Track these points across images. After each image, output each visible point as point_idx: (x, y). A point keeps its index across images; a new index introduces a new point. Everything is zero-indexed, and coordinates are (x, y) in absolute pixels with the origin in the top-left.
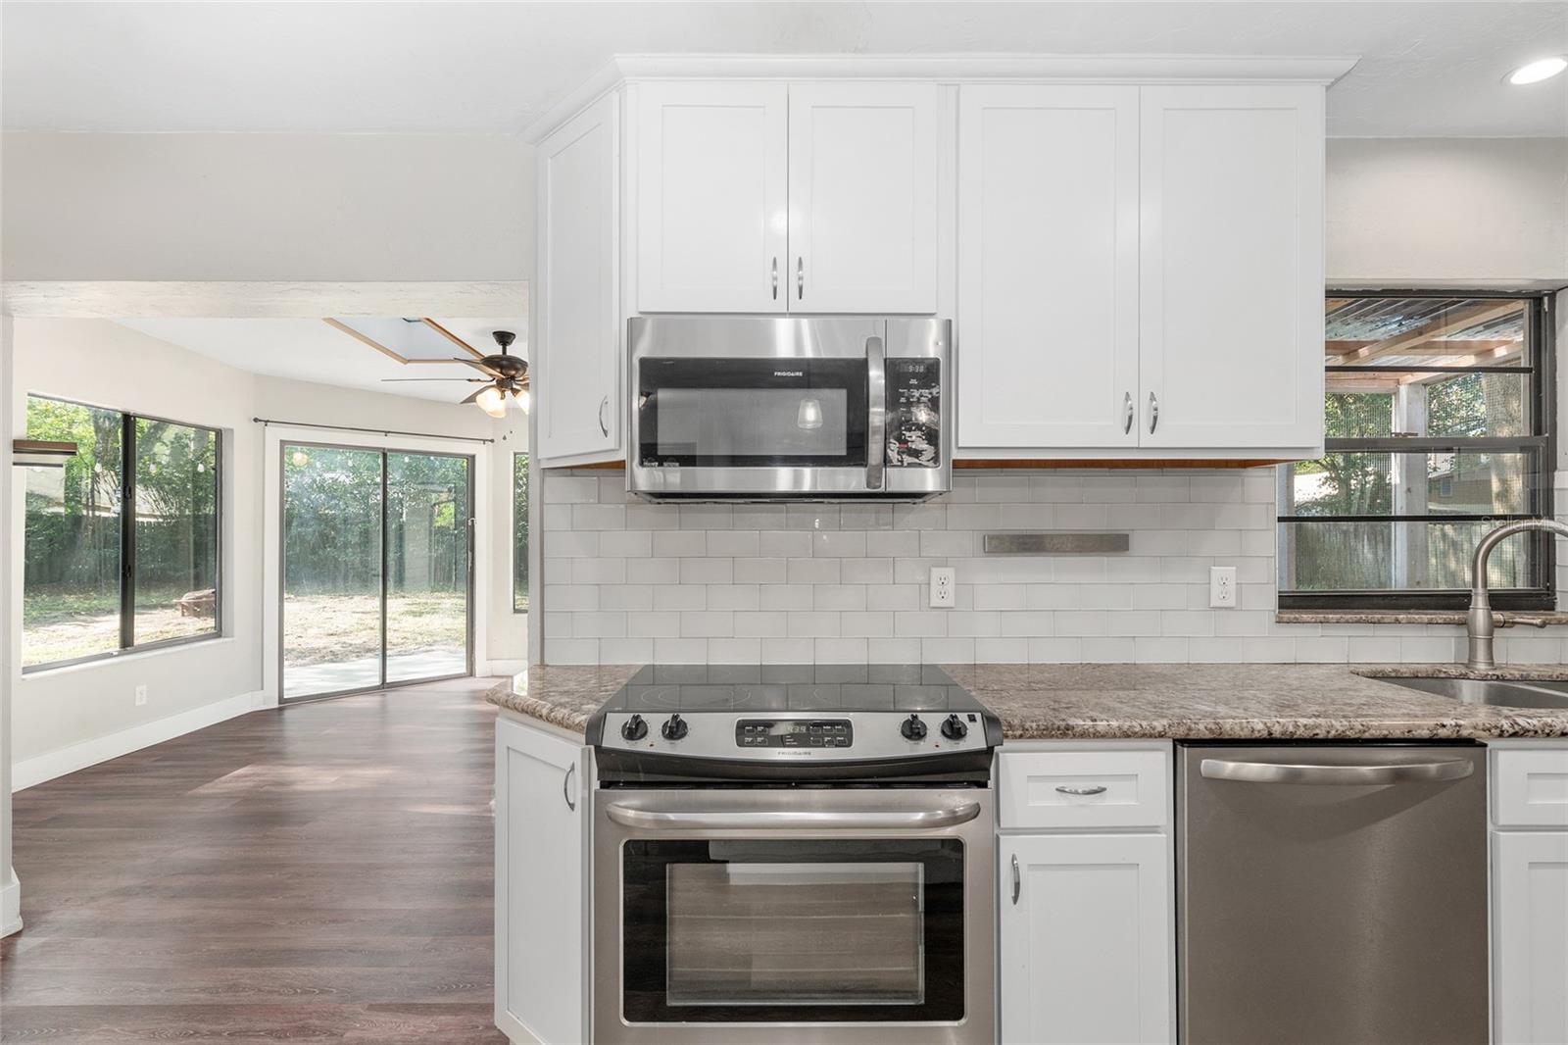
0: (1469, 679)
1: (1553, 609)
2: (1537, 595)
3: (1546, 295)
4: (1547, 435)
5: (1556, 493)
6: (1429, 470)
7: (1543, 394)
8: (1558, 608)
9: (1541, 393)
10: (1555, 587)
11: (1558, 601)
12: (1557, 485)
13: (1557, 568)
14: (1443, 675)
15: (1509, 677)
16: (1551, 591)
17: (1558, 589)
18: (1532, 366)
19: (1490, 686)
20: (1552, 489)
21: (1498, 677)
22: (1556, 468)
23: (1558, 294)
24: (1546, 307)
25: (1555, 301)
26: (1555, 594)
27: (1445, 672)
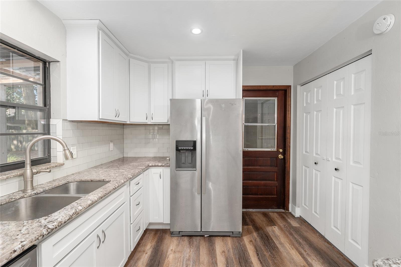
0: (24, 198)
1: (50, 162)
2: (46, 159)
3: (47, 62)
4: (48, 107)
5: (51, 126)
6: (7, 115)
7: (47, 94)
8: (52, 162)
9: (46, 93)
10: (51, 155)
11: (52, 159)
12: (51, 123)
13: (51, 149)
14: (13, 200)
15: (39, 192)
16: (50, 156)
17: (51, 156)
18: (43, 84)
19: (32, 198)
20: (50, 124)
21: (35, 193)
22: (51, 118)
23: (51, 63)
24: (47, 66)
25: (50, 65)
26: (51, 157)
27: (14, 198)
